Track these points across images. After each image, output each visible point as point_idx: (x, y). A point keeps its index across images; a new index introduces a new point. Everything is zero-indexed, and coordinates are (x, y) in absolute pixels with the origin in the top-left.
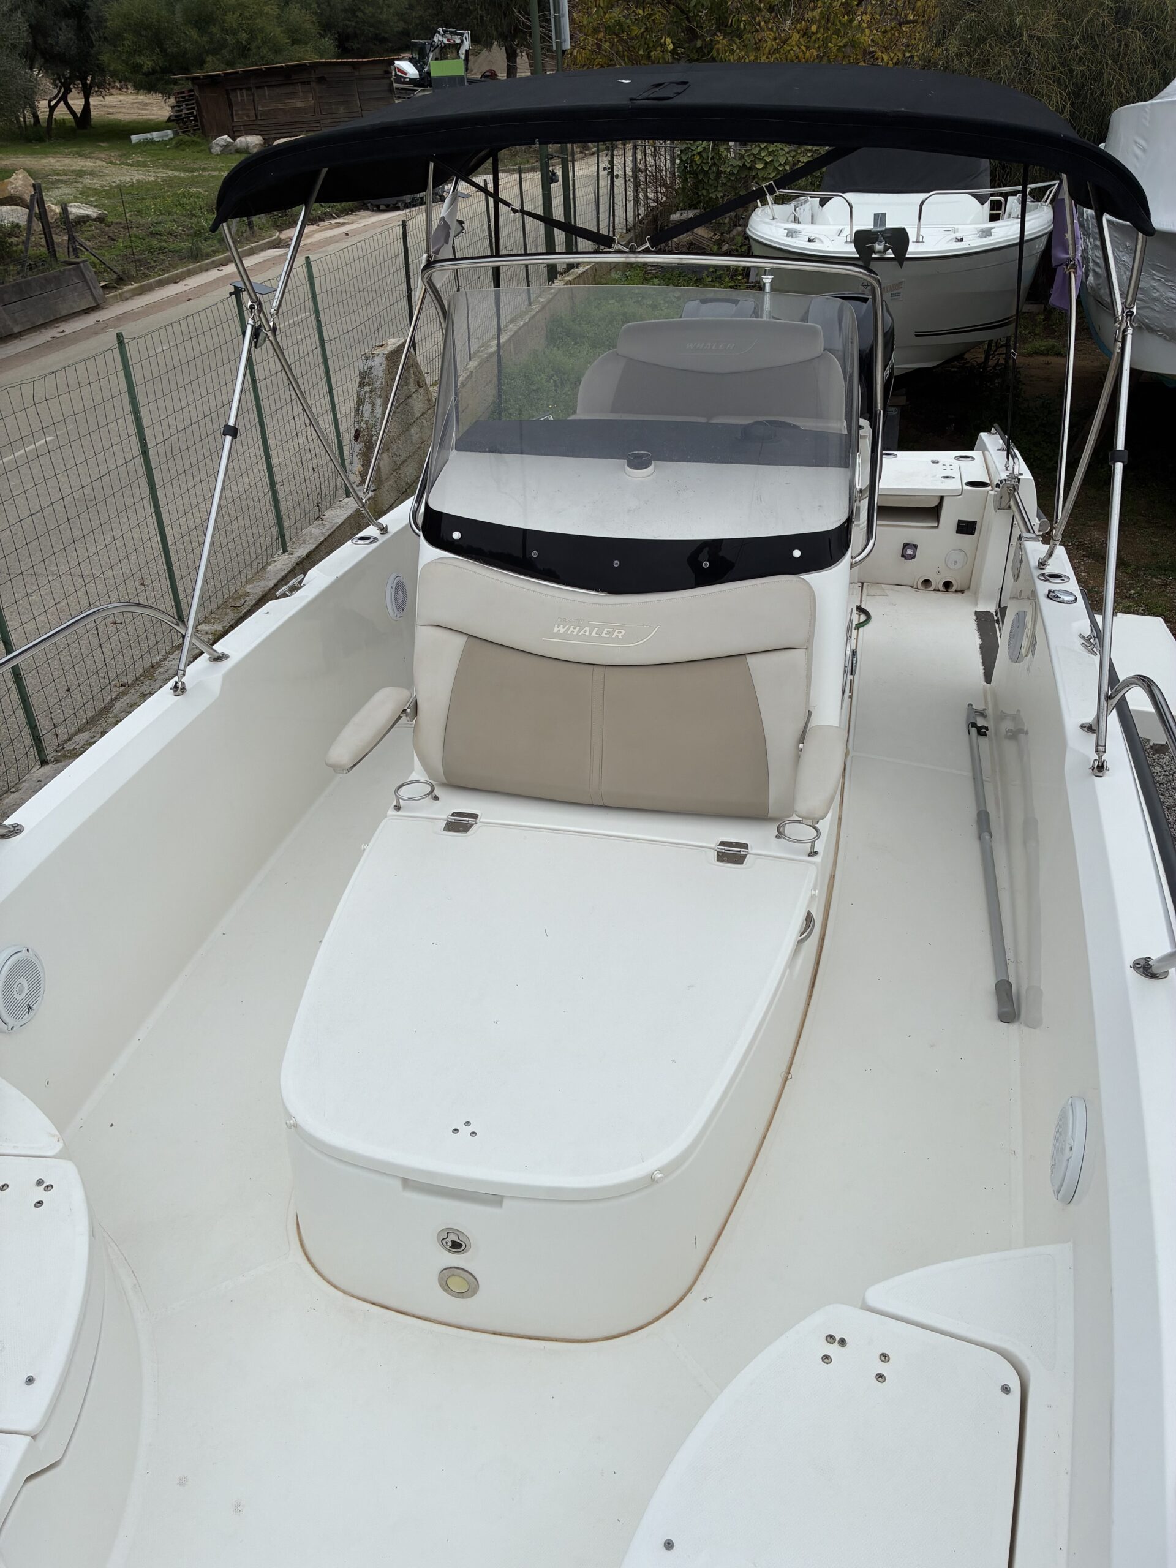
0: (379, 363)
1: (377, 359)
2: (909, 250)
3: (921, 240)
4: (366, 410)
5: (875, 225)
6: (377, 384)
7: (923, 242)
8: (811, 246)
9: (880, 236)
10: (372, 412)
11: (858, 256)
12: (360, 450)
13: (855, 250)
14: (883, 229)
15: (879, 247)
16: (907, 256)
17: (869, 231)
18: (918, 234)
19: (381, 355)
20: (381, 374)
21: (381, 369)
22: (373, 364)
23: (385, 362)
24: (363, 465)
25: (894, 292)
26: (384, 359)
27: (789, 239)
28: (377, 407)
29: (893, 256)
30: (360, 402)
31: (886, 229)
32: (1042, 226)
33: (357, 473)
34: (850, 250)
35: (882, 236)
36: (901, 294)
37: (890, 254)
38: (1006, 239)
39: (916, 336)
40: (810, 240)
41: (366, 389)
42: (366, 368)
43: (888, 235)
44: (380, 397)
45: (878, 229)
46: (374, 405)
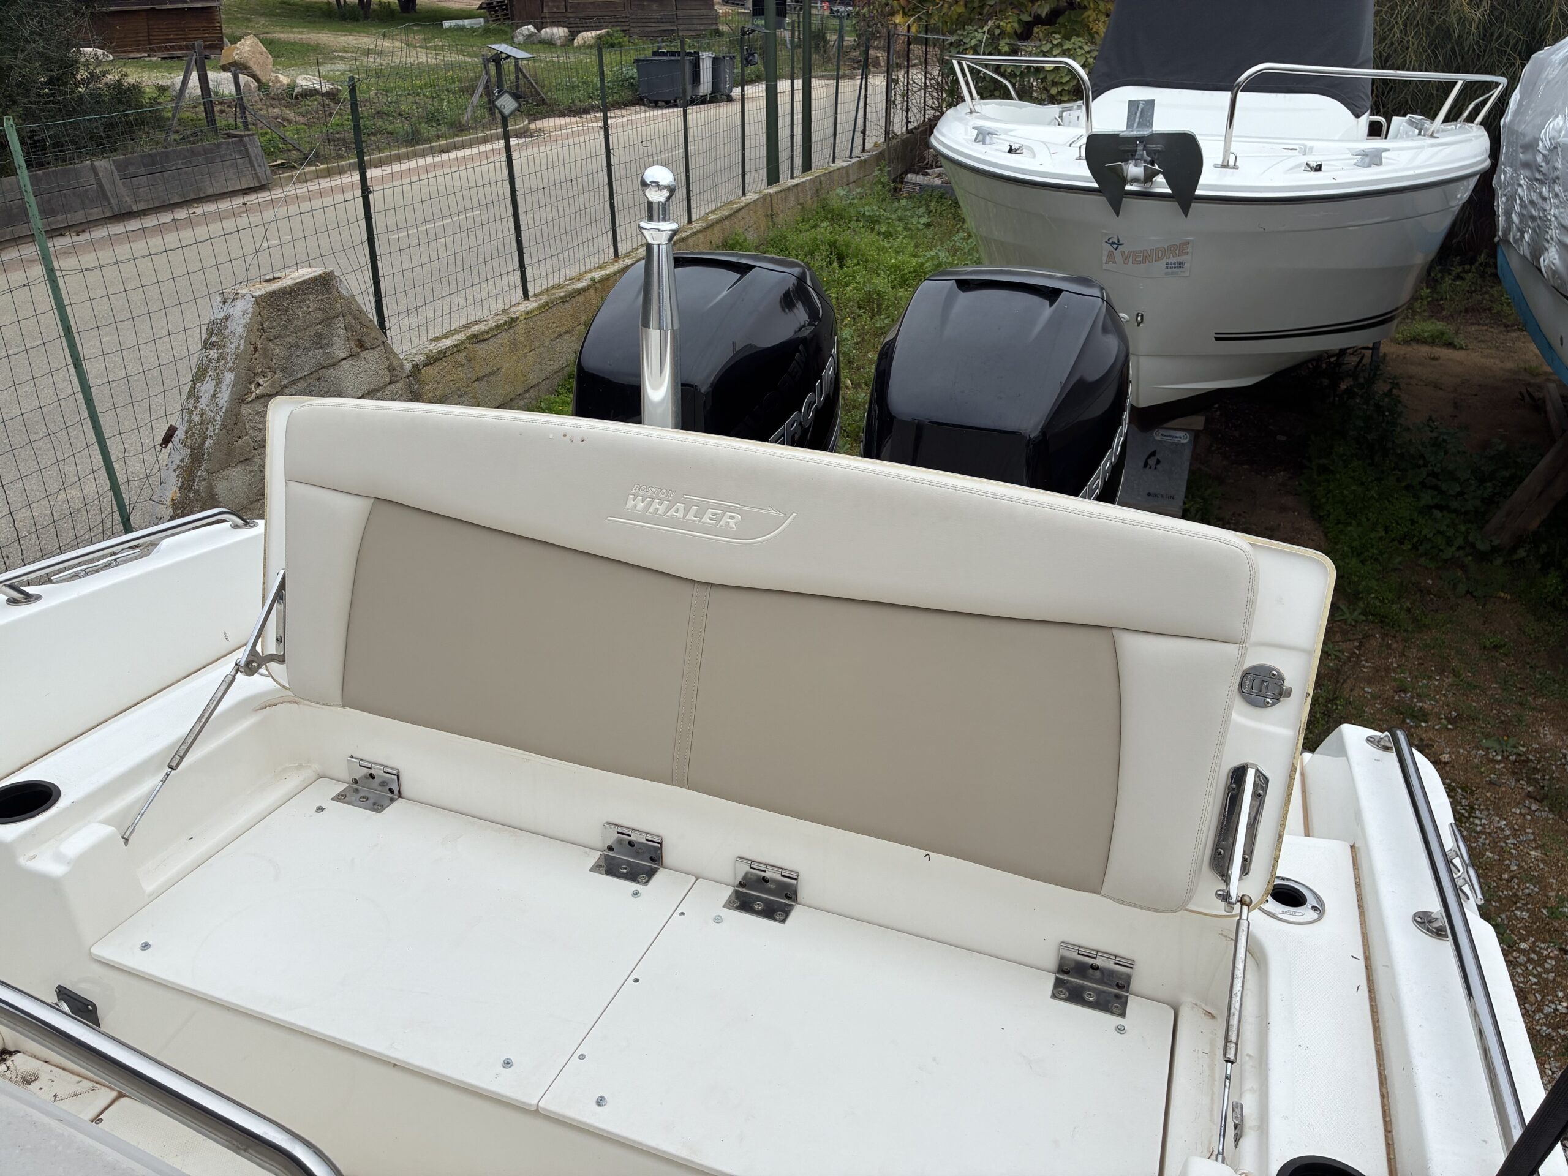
0: (242, 311)
1: (240, 305)
2: (1202, 181)
3: (1231, 163)
4: (206, 391)
5: (1130, 125)
6: (231, 348)
7: (1235, 167)
8: (1013, 160)
9: (1140, 148)
10: (214, 396)
11: (1095, 185)
12: (182, 461)
13: (1089, 174)
14: (1145, 132)
15: (1134, 170)
16: (1197, 192)
17: (1113, 138)
18: (1227, 151)
19: (249, 297)
20: (240, 330)
21: (243, 322)
22: (231, 311)
23: (251, 310)
24: (180, 489)
25: (1173, 260)
26: (250, 305)
27: (979, 146)
28: (224, 387)
29: (1169, 191)
30: (199, 377)
31: (1153, 135)
32: (1475, 156)
33: (168, 502)
34: (1080, 173)
35: (1145, 148)
36: (1187, 265)
37: (1160, 184)
38: (1411, 173)
39: (1217, 339)
40: (1011, 151)
41: (213, 354)
42: (220, 316)
43: (1159, 147)
44: (231, 370)
45: (1135, 133)
46: (218, 384)
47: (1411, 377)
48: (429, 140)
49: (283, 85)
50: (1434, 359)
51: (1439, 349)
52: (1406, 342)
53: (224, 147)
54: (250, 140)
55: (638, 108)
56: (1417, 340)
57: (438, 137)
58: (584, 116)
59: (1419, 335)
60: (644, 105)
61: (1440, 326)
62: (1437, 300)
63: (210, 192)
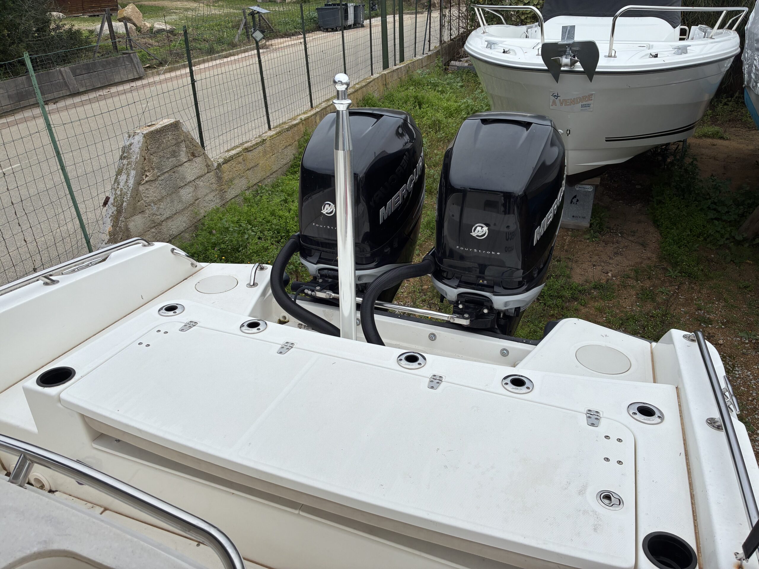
0: (138, 141)
1: (137, 137)
2: (599, 64)
3: (613, 55)
4: (122, 180)
5: (563, 38)
6: (133, 159)
7: (615, 57)
8: (505, 57)
9: (568, 49)
10: (126, 182)
11: (546, 68)
12: (113, 213)
13: (543, 63)
14: (571, 42)
15: (565, 60)
16: (597, 70)
17: (555, 45)
18: (611, 49)
19: (141, 134)
20: (137, 150)
21: (138, 146)
22: (133, 141)
23: (142, 140)
24: (112, 226)
25: (584, 103)
26: (142, 138)
27: (488, 50)
28: (131, 177)
29: (582, 69)
30: (119, 173)
31: (574, 43)
32: (733, 47)
33: (107, 233)
34: (538, 62)
35: (570, 49)
36: (592, 106)
37: (578, 67)
38: (702, 57)
39: (606, 141)
40: (504, 52)
41: (125, 162)
42: (128, 143)
43: (577, 49)
44: (134, 169)
45: (565, 42)
46: (128, 176)
47: (702, 155)
48: (218, 52)
49: (147, 28)
50: (714, 145)
51: (716, 140)
52: (700, 137)
53: (121, 59)
54: (134, 55)
55: (318, 32)
56: (705, 136)
57: (222, 51)
58: (292, 37)
59: (706, 133)
60: (321, 30)
61: (717, 128)
62: (715, 116)
63: (116, 81)
